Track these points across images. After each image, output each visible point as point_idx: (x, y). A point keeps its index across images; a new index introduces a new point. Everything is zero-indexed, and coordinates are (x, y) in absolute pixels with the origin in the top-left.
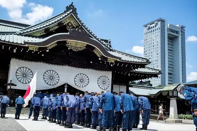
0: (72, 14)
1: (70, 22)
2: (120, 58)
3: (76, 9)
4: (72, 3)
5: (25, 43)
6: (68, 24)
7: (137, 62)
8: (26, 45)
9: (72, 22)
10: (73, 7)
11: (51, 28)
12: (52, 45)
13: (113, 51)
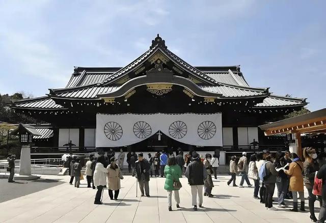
0: (158, 48)
1: (159, 59)
2: (221, 95)
3: (164, 41)
4: (158, 35)
5: (99, 96)
6: (156, 62)
7: (252, 96)
8: (100, 99)
9: (161, 58)
10: (160, 38)
11: (136, 71)
12: (130, 92)
13: (219, 86)
